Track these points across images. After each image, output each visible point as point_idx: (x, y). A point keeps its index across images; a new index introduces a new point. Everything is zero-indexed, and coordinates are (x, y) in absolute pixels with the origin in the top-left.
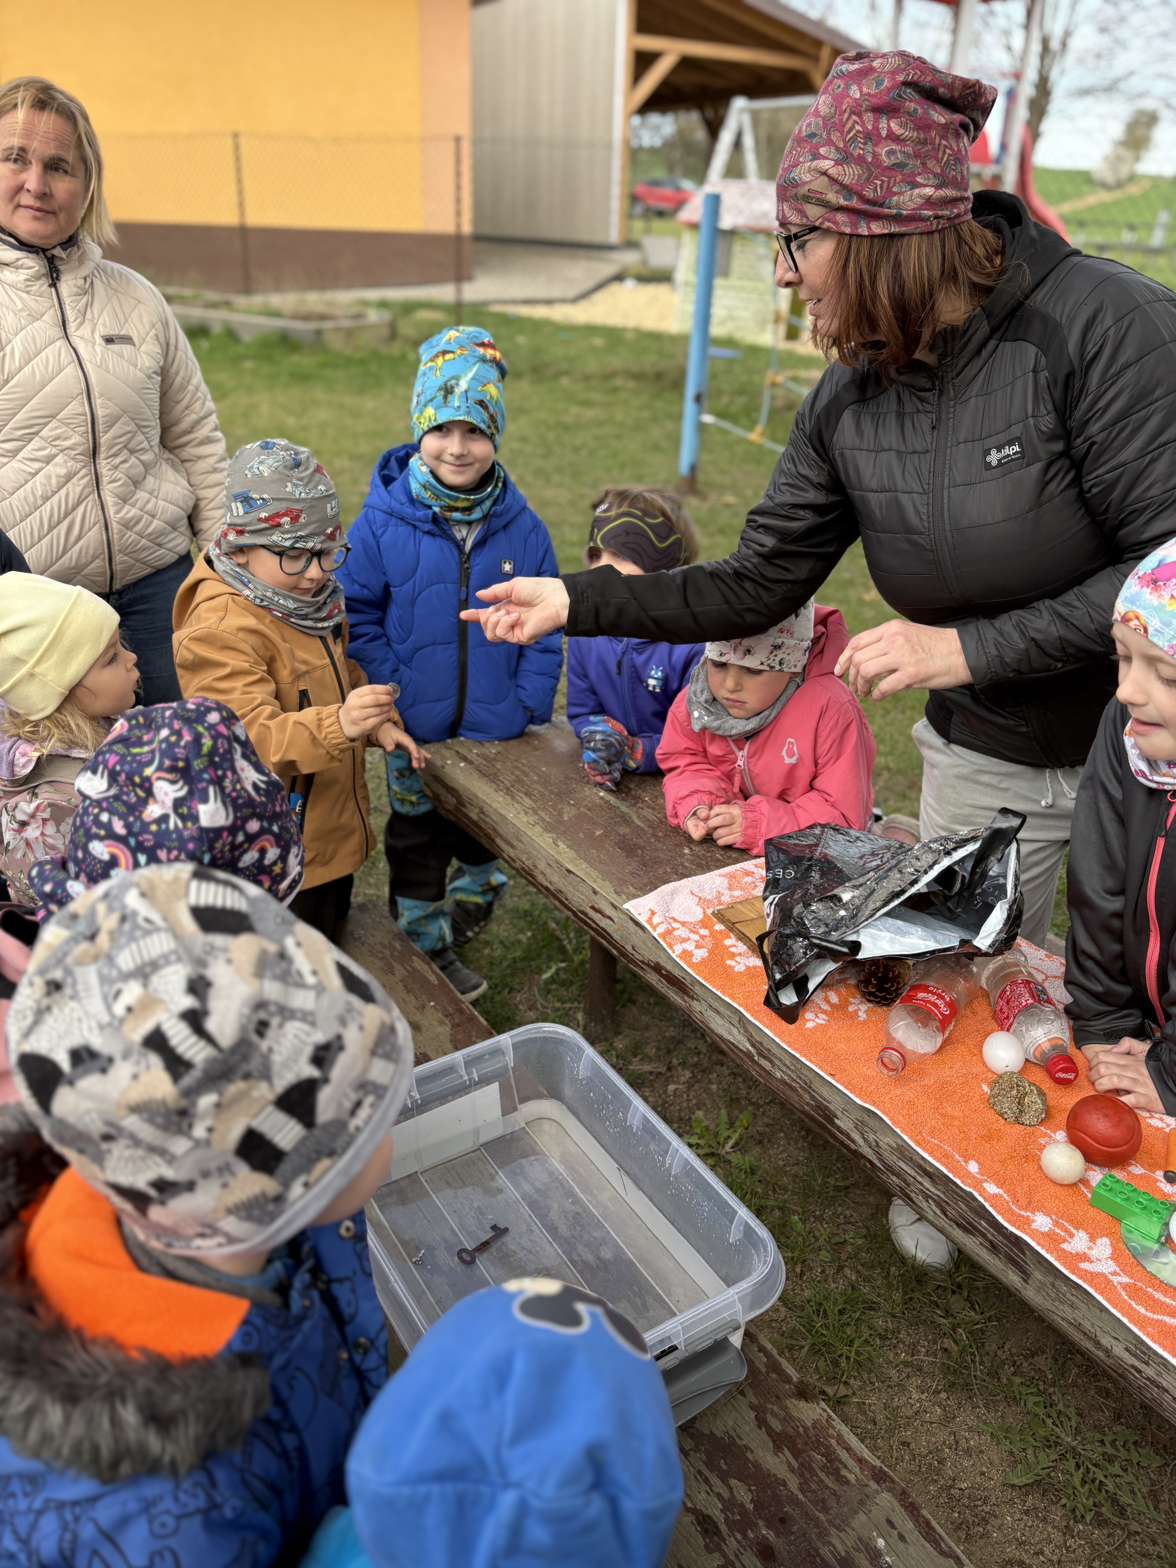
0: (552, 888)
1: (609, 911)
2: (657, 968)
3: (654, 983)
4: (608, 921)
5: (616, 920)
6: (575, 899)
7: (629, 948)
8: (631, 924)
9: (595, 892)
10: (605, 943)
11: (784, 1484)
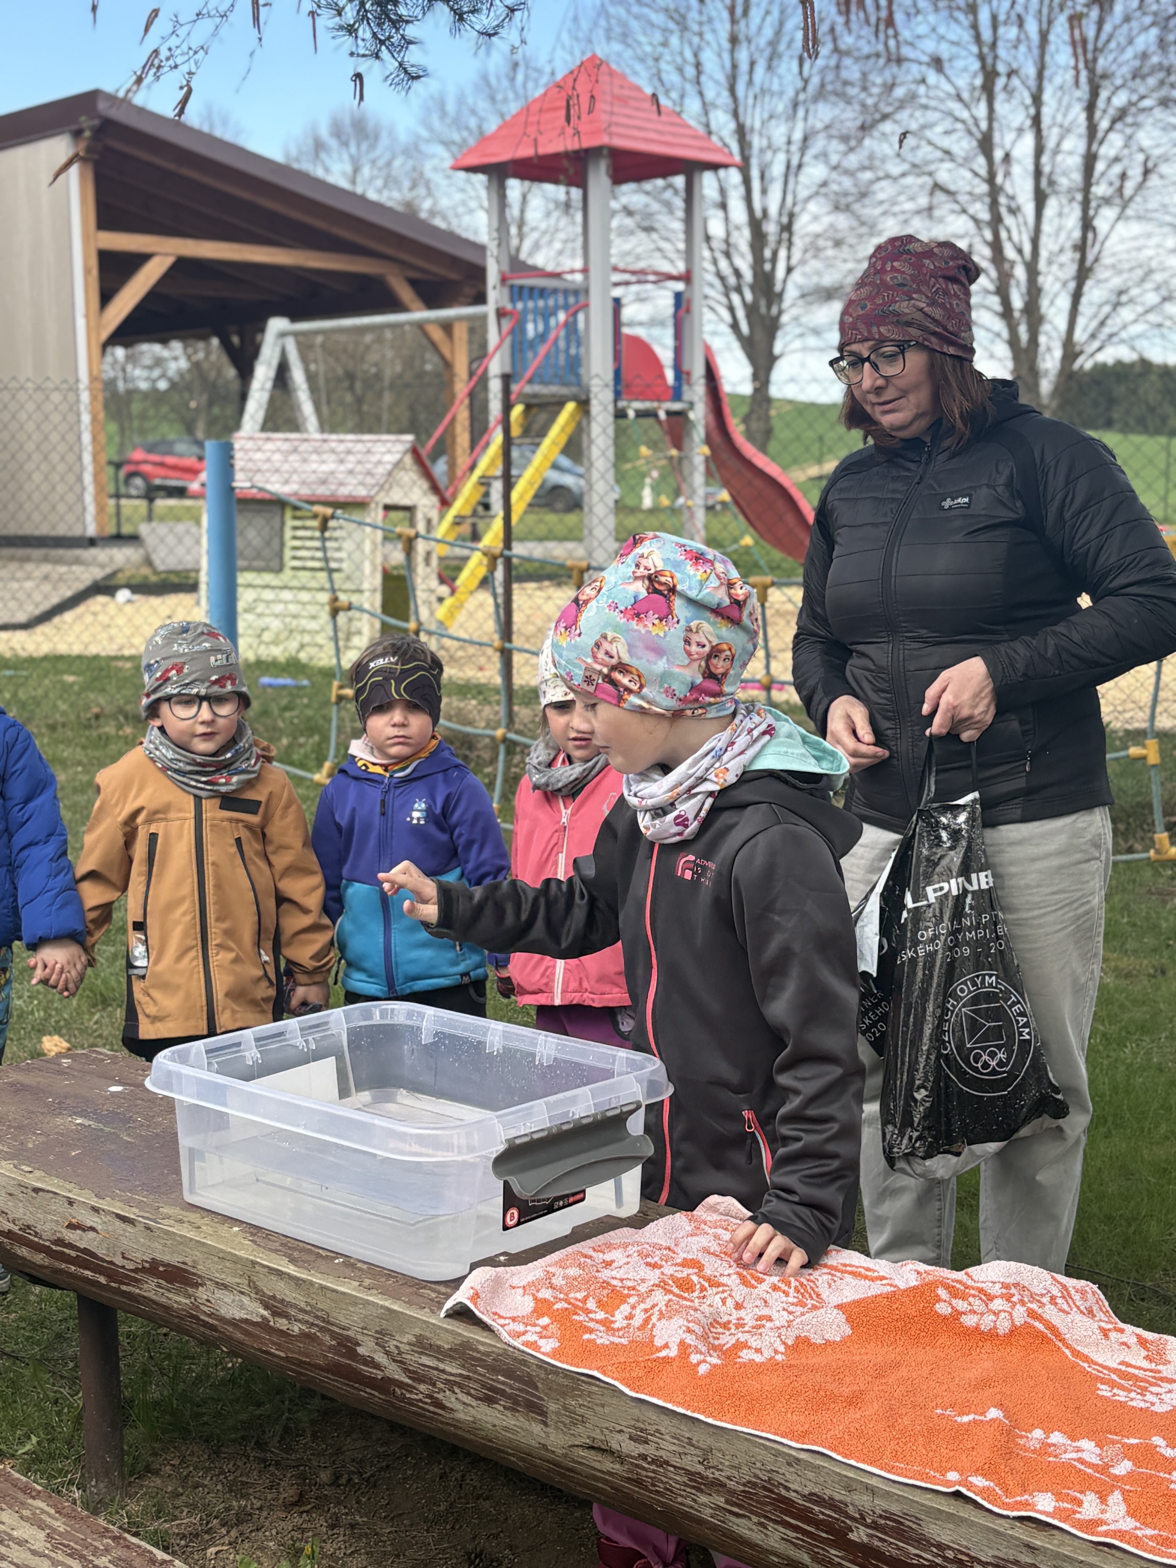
0: (16, 1229)
1: (90, 1220)
2: (154, 1268)
3: (151, 1295)
4: (91, 1234)
5: (99, 1228)
6: (47, 1227)
7: (118, 1260)
8: (118, 1223)
9: (71, 1203)
10: (88, 1273)
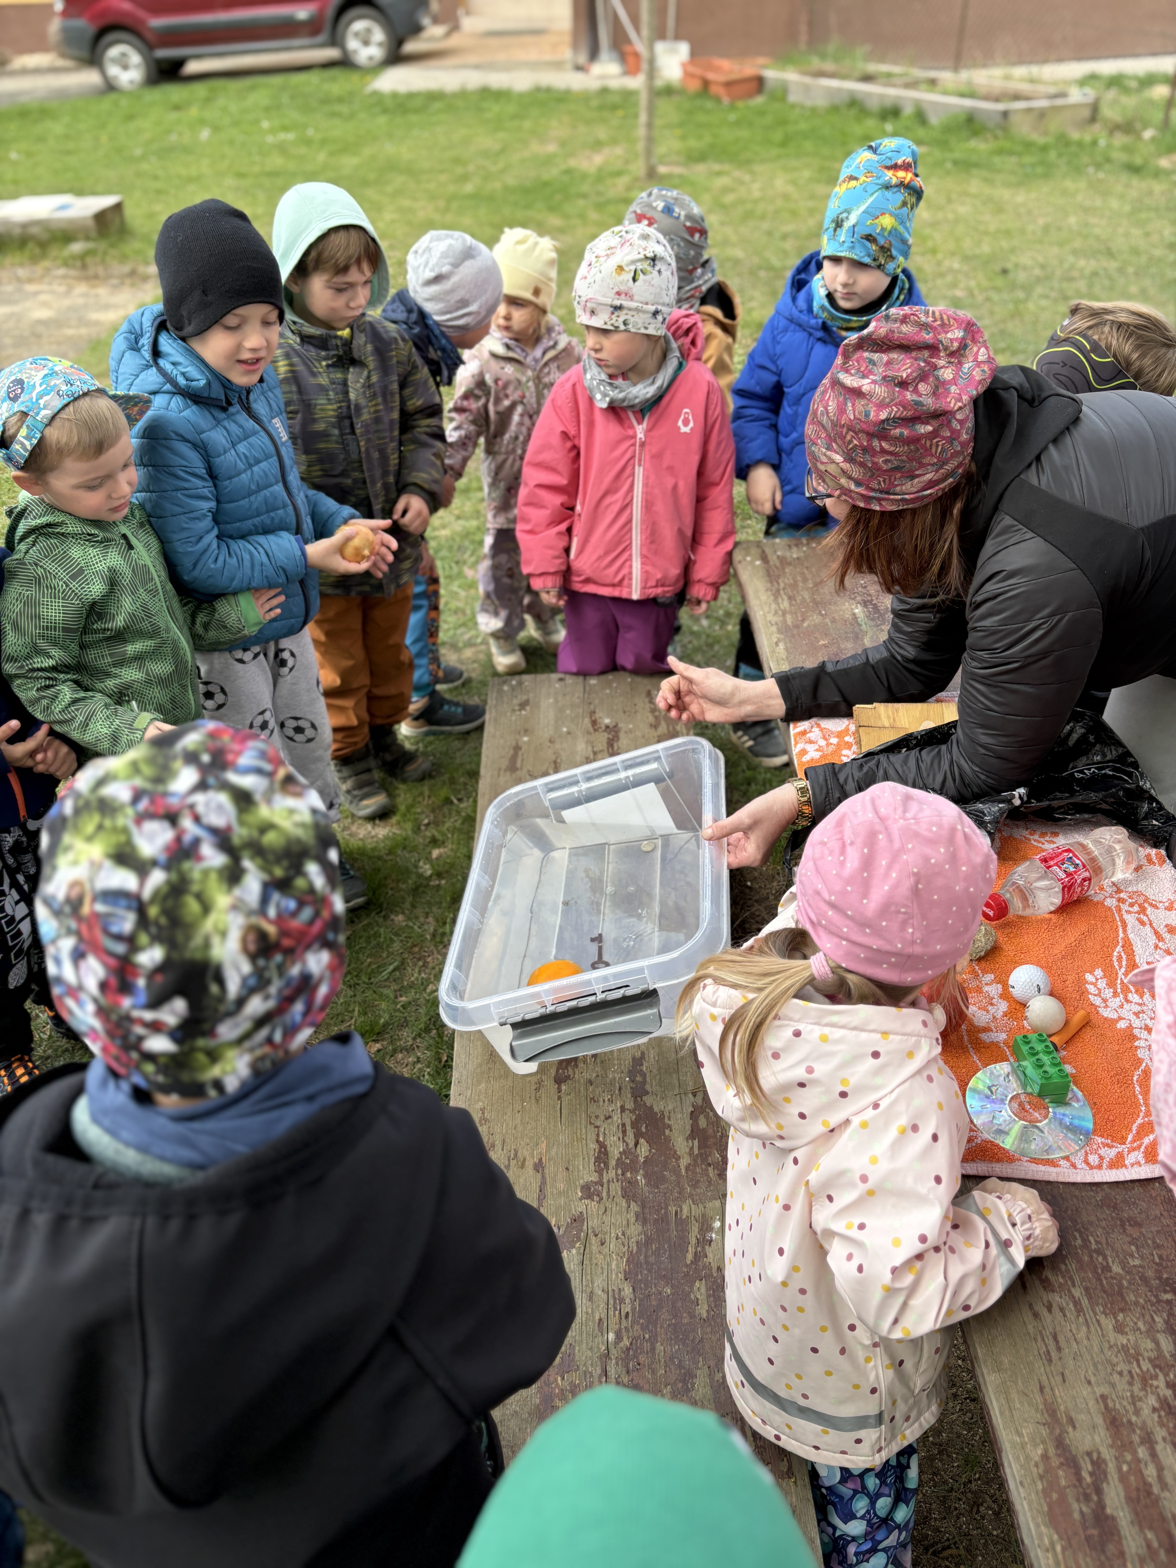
11: (678, 1158)
